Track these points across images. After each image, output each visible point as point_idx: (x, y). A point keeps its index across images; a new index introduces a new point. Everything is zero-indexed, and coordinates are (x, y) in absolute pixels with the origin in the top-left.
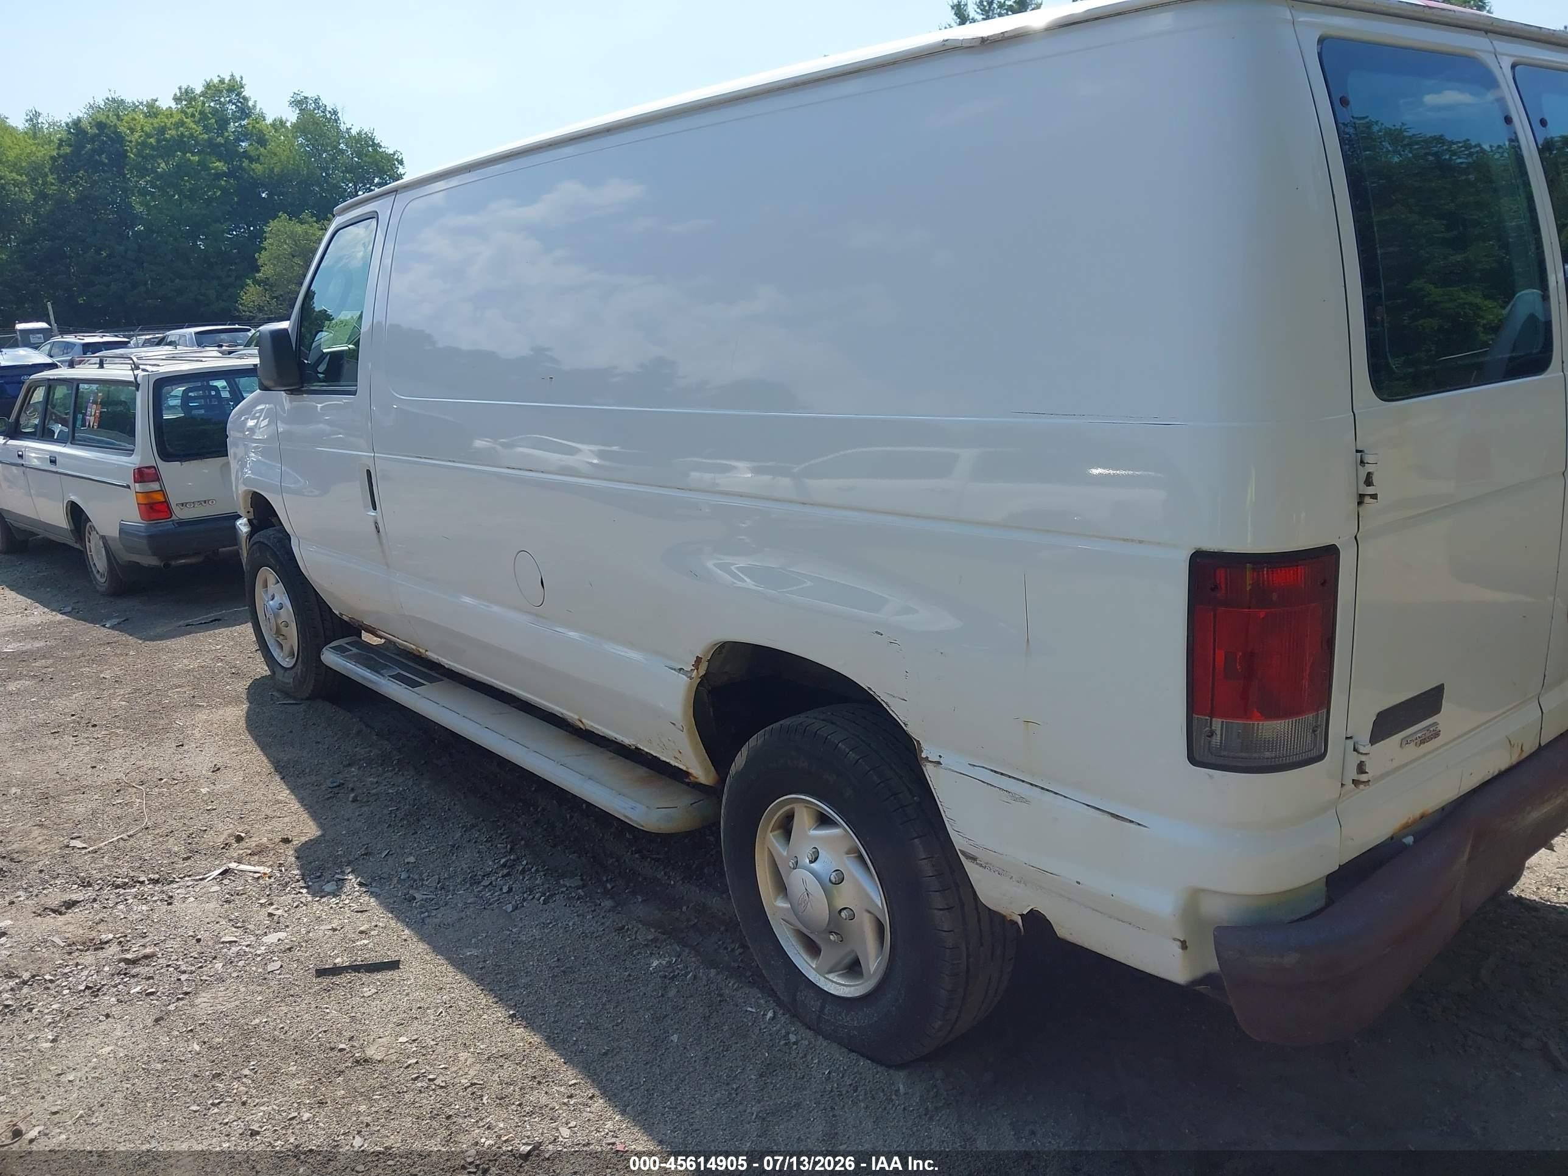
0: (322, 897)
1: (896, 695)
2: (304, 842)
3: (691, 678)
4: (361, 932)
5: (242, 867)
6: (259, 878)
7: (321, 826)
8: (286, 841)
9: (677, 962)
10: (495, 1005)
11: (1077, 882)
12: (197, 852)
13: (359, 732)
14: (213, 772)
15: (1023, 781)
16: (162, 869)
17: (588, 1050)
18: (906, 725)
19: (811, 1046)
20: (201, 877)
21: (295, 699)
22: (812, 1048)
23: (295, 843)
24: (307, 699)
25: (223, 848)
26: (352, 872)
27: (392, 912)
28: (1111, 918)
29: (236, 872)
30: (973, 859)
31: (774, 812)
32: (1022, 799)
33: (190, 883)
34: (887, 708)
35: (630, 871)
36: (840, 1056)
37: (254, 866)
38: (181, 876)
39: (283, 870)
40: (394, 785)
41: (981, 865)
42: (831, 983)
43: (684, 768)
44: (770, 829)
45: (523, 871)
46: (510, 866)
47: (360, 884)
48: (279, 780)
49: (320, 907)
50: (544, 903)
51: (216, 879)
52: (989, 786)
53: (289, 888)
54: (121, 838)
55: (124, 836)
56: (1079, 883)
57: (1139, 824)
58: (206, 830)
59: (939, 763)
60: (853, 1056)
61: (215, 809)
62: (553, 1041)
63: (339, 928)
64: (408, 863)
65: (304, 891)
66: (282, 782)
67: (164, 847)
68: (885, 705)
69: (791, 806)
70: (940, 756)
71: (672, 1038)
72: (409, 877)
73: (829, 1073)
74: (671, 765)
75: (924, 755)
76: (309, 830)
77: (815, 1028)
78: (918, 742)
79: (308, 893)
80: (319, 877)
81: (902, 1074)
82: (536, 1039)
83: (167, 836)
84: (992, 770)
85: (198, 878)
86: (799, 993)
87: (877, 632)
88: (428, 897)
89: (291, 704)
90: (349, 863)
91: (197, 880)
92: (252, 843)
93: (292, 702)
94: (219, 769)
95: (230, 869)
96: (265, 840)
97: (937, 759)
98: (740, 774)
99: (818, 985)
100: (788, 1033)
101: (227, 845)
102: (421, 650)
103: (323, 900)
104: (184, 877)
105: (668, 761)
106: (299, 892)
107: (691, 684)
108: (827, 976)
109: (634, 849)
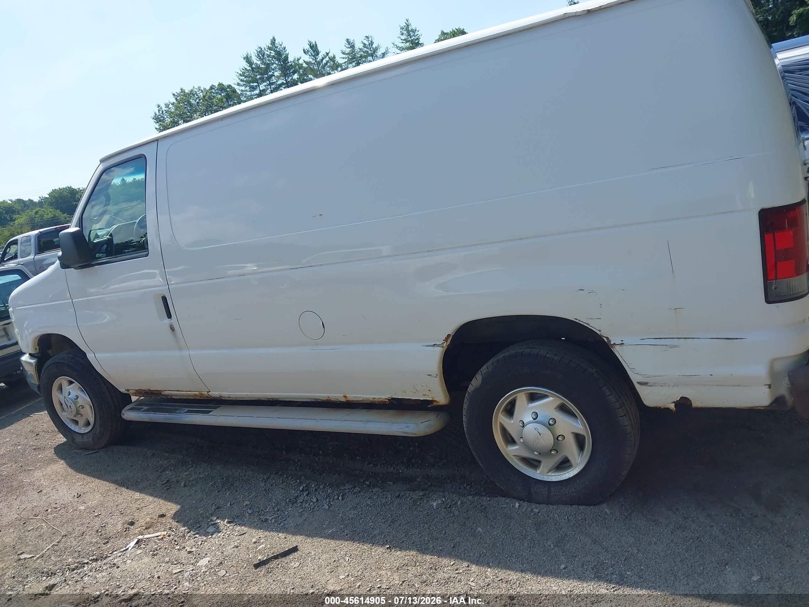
0: (212, 535)
1: (593, 318)
2: (173, 513)
3: (443, 347)
4: (255, 543)
5: (146, 536)
6: (162, 538)
7: (177, 503)
8: (163, 516)
9: (446, 500)
10: (373, 547)
11: (711, 375)
12: (110, 538)
13: (153, 455)
14: (78, 498)
15: (673, 338)
16: (94, 553)
17: (443, 548)
18: (600, 331)
19: (548, 510)
20: (124, 549)
21: (92, 450)
22: (549, 511)
23: (169, 515)
24: (103, 447)
25: (125, 531)
26: (218, 518)
27: (261, 529)
28: (728, 386)
29: (145, 540)
30: (645, 384)
31: (503, 402)
32: (675, 346)
33: (120, 554)
34: (588, 326)
35: (372, 473)
36: (568, 509)
37: (153, 533)
38: (110, 552)
39: (175, 530)
40: (199, 473)
41: (650, 386)
42: (551, 477)
43: (431, 399)
44: (501, 412)
45: (316, 490)
46: (307, 488)
47: (229, 522)
48: (126, 490)
49: (215, 540)
50: (343, 499)
51: (135, 547)
52: (655, 346)
53: (187, 537)
54: (53, 545)
55: (55, 543)
56: (712, 375)
57: (742, 339)
58: (105, 526)
59: (623, 344)
60: (575, 507)
61: (101, 514)
62: (423, 550)
63: (239, 545)
64: (246, 505)
65: (197, 536)
66: (129, 490)
67: (85, 542)
68: (586, 325)
69: (515, 396)
70: (622, 341)
71: (478, 530)
72: (253, 511)
73: (567, 518)
74: (421, 400)
75: (612, 343)
76: (172, 508)
77: (548, 502)
78: (607, 338)
79: (200, 535)
80: (199, 527)
81: (604, 505)
82: (413, 553)
83: (82, 535)
84: (654, 338)
85: (122, 550)
86: (532, 488)
87: (580, 290)
88: (274, 516)
89: (93, 453)
90: (212, 515)
91: (123, 552)
92: (142, 522)
93: (91, 452)
94: (80, 495)
95: (140, 539)
96: (148, 520)
97: (621, 342)
98: (476, 390)
99: (544, 480)
100: (532, 510)
101: (127, 529)
102: (203, 393)
103: (214, 536)
104: (113, 552)
105: (418, 399)
106: (195, 537)
107: (443, 350)
108: (548, 474)
109: (367, 463)
